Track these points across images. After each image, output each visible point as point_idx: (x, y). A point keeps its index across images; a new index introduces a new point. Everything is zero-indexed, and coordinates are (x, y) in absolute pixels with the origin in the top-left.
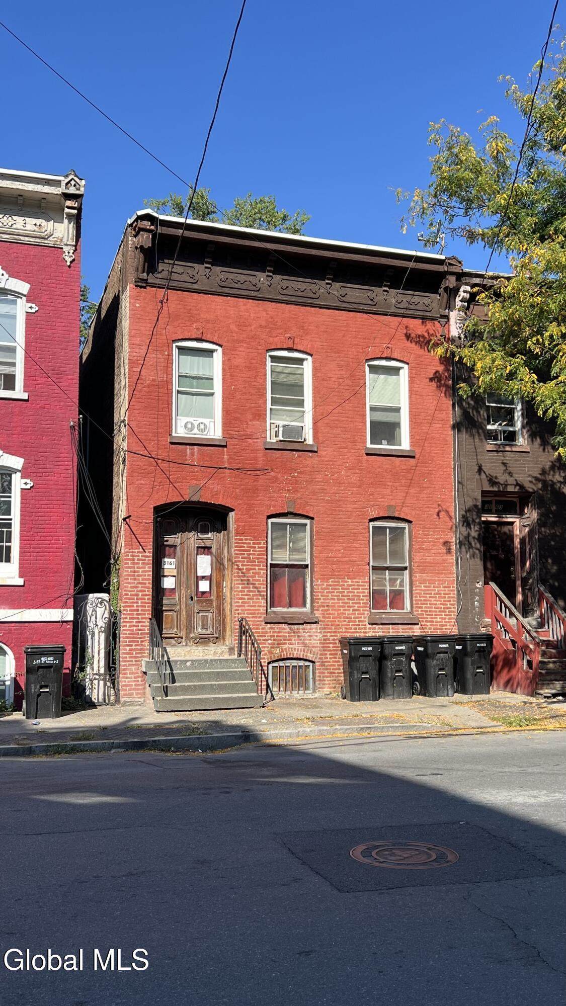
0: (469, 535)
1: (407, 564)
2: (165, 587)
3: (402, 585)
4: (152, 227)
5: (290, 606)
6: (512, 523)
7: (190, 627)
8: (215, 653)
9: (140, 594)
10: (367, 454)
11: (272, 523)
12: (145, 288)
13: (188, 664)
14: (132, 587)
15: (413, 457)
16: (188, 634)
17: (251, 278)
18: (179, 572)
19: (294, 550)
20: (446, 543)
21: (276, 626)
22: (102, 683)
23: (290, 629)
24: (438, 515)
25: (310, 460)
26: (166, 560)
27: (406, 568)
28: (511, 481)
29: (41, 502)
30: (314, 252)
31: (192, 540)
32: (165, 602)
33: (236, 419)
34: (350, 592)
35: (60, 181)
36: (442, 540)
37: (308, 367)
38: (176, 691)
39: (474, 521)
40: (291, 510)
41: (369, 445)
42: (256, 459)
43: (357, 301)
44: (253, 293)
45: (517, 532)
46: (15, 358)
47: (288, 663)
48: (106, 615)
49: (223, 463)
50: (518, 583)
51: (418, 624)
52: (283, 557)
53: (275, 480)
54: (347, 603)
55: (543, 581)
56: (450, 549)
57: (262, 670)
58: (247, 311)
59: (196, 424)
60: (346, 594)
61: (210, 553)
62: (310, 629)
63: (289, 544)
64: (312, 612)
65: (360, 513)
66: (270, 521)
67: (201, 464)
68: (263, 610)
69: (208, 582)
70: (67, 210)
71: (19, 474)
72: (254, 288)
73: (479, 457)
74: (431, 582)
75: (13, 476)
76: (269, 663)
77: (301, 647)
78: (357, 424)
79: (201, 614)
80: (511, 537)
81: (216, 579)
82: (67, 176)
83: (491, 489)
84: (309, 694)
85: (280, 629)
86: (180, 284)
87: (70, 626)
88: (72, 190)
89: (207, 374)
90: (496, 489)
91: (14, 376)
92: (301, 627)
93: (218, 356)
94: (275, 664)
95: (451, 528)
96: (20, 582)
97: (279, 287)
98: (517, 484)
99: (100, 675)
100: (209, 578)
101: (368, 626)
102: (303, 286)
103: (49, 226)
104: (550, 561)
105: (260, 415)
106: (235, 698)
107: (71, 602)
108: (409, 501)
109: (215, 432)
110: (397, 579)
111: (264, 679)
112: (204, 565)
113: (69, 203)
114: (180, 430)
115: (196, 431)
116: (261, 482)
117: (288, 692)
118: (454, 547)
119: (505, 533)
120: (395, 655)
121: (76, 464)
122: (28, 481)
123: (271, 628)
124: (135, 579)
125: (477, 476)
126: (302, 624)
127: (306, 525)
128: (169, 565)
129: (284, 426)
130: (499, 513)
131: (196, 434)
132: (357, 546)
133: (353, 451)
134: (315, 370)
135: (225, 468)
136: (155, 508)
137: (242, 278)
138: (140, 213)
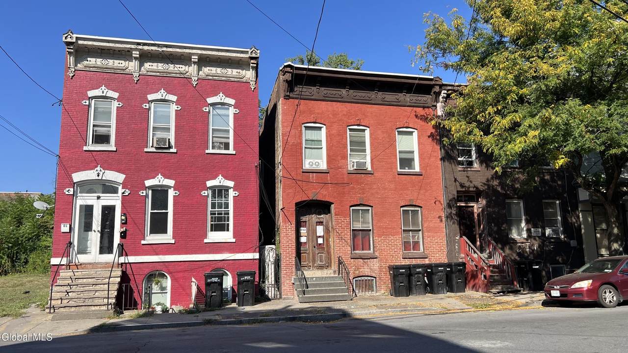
0: (451, 213)
1: (421, 228)
2: (302, 241)
3: (418, 238)
4: (291, 71)
5: (363, 250)
6: (473, 206)
7: (314, 261)
8: (327, 274)
9: (290, 245)
10: (398, 174)
11: (352, 209)
12: (288, 99)
13: (314, 279)
14: (286, 242)
15: (422, 175)
16: (313, 264)
17: (339, 92)
18: (308, 234)
19: (363, 223)
20: (439, 217)
21: (356, 260)
22: (273, 289)
23: (363, 261)
24: (435, 203)
25: (370, 178)
26: (302, 228)
27: (420, 230)
28: (472, 185)
29: (243, 202)
30: (369, 78)
31: (314, 219)
32: (302, 249)
33: (334, 159)
34: (393, 243)
35: (248, 51)
36: (438, 216)
37: (367, 133)
38: (309, 292)
39: (453, 206)
40: (362, 203)
41: (399, 170)
42: (343, 178)
43: (390, 100)
44: (340, 99)
45: (475, 210)
46: (229, 135)
47: (363, 278)
48: (274, 256)
49: (328, 181)
50: (477, 236)
51: (427, 258)
52: (358, 226)
53: (353, 188)
54: (391, 248)
55: (490, 235)
56: (442, 220)
57: (350, 282)
58: (337, 108)
59: (314, 162)
60: (390, 243)
61: (322, 225)
62: (373, 261)
63: (361, 220)
64: (374, 253)
65: (396, 204)
66: (351, 208)
67: (317, 182)
68: (349, 252)
69: (322, 239)
70: (251, 65)
71: (232, 189)
72: (340, 97)
73: (455, 174)
74: (433, 237)
75: (229, 190)
76: (353, 278)
77: (369, 270)
78: (393, 160)
79: (319, 254)
80: (473, 213)
81: (326, 237)
82: (251, 49)
83: (462, 190)
84: (374, 294)
85: (358, 261)
86: (305, 97)
87: (258, 261)
88: (254, 55)
89: (319, 139)
90: (464, 190)
91: (229, 143)
92: (369, 260)
93: (324, 130)
94: (356, 279)
95: (442, 210)
96: (234, 240)
97: (352, 96)
98: (475, 187)
99: (272, 285)
100: (323, 237)
101: (402, 259)
102: (364, 95)
103: (243, 72)
104: (493, 225)
105: (345, 157)
106: (338, 296)
107: (258, 249)
108: (420, 197)
109: (323, 166)
110: (416, 236)
111: (351, 286)
112: (320, 230)
113: (252, 61)
114: (307, 166)
115: (314, 166)
116: (346, 190)
117: (364, 293)
118: (444, 219)
119: (469, 211)
120: (416, 273)
121: (258, 184)
122: (236, 192)
123: (354, 261)
124: (287, 238)
125: (454, 184)
126: (369, 259)
127: (369, 210)
128: (303, 231)
129: (357, 162)
130: (466, 201)
131: (314, 167)
132: (395, 219)
133: (391, 173)
134: (371, 135)
135: (328, 183)
136: (296, 203)
137: (334, 92)
138: (286, 64)
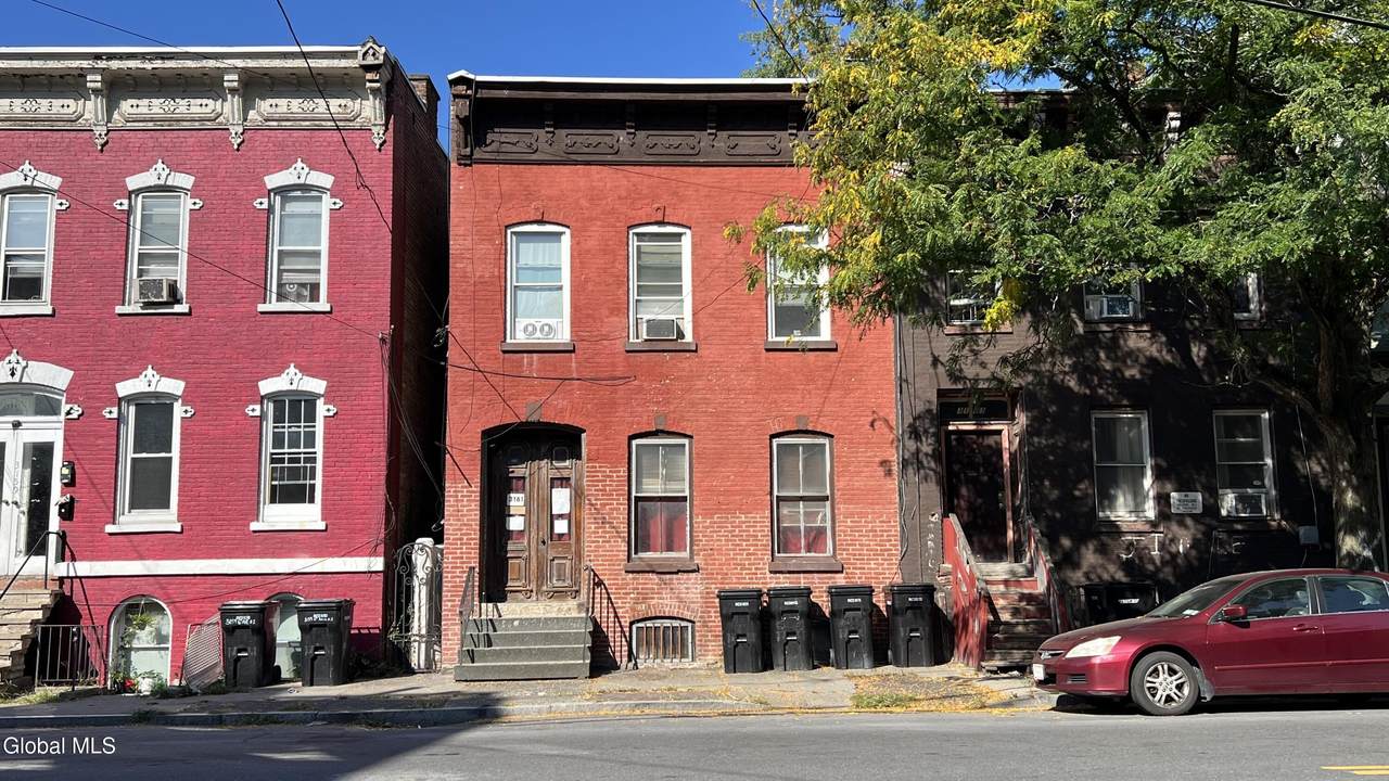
0: (918, 450)
1: (828, 492)
2: (511, 529)
3: (823, 520)
4: (469, 92)
5: (670, 549)
6: (999, 432)
7: (541, 578)
8: (559, 610)
9: (465, 538)
10: (768, 350)
11: (637, 445)
12: (470, 165)
13: (516, 623)
14: (454, 530)
15: (835, 350)
16: (539, 587)
17: (607, 139)
18: (529, 511)
19: (668, 478)
20: (884, 463)
21: (640, 576)
22: (423, 645)
23: (660, 579)
24: (872, 425)
25: (686, 363)
26: (512, 495)
27: (826, 498)
28: (985, 374)
29: (347, 431)
30: (681, 96)
31: (544, 471)
32: (509, 548)
33: (588, 316)
34: (744, 531)
35: (356, 52)
36: (877, 459)
37: (687, 242)
39: (926, 431)
40: (661, 428)
41: (772, 338)
42: (613, 365)
43: (751, 152)
44: (609, 158)
45: (1005, 444)
46: (320, 264)
47: (658, 623)
48: (429, 564)
49: (570, 371)
50: (1009, 514)
51: (842, 572)
52: (653, 487)
53: (640, 389)
54: (738, 545)
55: (1035, 511)
56: (890, 470)
57: (622, 631)
58: (600, 180)
59: (538, 326)
60: (737, 533)
61: (570, 486)
62: (687, 579)
63: (662, 471)
64: (692, 558)
65: (757, 428)
67: (542, 375)
68: (624, 556)
69: (566, 522)
70: (368, 84)
72: (611, 151)
73: (933, 344)
74: (862, 515)
75: (318, 401)
76: (632, 623)
77: (675, 602)
78: (752, 311)
79: (556, 562)
80: (999, 451)
81: (573, 519)
82: (364, 45)
83: (954, 387)
84: (687, 663)
85: (646, 579)
86: (509, 157)
87: (381, 578)
88: (370, 60)
89: (555, 263)
90: (960, 387)
91: (319, 284)
92: (675, 576)
93: (566, 240)
94: (640, 625)
95: (892, 442)
96: (321, 526)
97: (644, 146)
98: (995, 378)
99: (421, 636)
100: (568, 517)
101: (769, 575)
102: (676, 141)
103: (354, 105)
104: (1047, 483)
105: (621, 309)
106: (552, 666)
107: (381, 548)
108: (828, 409)
109: (563, 335)
110: (819, 512)
111: (624, 643)
112: (561, 500)
113: (369, 76)
114: (519, 336)
115: (538, 334)
116: (620, 394)
117: (658, 661)
118: (895, 468)
119: (989, 447)
120: (783, 612)
121: (386, 384)
122: (331, 407)
123: (634, 579)
124: (459, 520)
125: (931, 370)
126: (677, 573)
127: (684, 445)
128: (516, 501)
129: (648, 321)
130: (979, 419)
131: (539, 339)
132: (753, 470)
133: (747, 347)
134: (694, 245)
135: (573, 379)
136: (483, 432)
137: (594, 140)
